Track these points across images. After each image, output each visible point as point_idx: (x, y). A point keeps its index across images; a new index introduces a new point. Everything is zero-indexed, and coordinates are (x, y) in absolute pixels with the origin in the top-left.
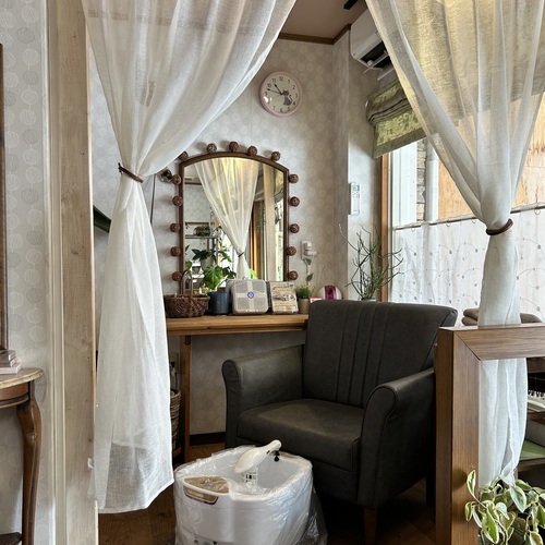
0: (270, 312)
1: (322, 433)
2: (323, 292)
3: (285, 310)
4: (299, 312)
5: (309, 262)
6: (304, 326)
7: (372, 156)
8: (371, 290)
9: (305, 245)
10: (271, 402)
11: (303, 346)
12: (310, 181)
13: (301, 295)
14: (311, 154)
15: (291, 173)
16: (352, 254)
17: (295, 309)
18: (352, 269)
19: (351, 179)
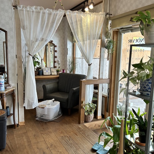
0: (51, 75)
1: (62, 97)
2: (62, 71)
3: (54, 74)
4: (57, 75)
5: (59, 64)
6: (58, 78)
7: (72, 43)
8: (71, 70)
9: (58, 61)
10: (52, 92)
11: (58, 82)
12: (59, 47)
13: (58, 71)
14: (59, 41)
15: (55, 45)
16: (68, 63)
17: (56, 74)
18: (68, 66)
19: (68, 47)
